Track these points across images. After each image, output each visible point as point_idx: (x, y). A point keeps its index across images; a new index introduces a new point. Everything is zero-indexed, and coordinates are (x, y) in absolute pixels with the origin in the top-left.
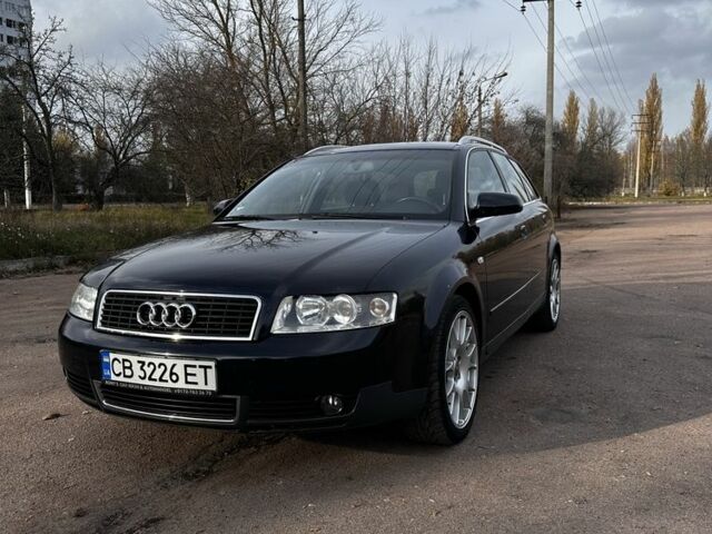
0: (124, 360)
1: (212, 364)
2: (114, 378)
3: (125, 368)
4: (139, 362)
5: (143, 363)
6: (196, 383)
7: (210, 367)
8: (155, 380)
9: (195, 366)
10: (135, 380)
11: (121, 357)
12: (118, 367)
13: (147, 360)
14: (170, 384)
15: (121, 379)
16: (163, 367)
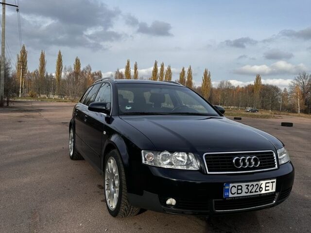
0: (238, 186)
1: (275, 180)
2: (231, 195)
3: (238, 189)
4: (246, 185)
5: (248, 185)
6: (268, 190)
7: (274, 182)
8: (253, 192)
9: (269, 183)
10: (243, 194)
11: (236, 185)
12: (234, 190)
13: (250, 184)
14: (259, 193)
15: (236, 195)
16: (257, 186)
